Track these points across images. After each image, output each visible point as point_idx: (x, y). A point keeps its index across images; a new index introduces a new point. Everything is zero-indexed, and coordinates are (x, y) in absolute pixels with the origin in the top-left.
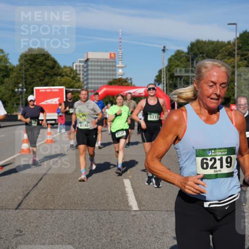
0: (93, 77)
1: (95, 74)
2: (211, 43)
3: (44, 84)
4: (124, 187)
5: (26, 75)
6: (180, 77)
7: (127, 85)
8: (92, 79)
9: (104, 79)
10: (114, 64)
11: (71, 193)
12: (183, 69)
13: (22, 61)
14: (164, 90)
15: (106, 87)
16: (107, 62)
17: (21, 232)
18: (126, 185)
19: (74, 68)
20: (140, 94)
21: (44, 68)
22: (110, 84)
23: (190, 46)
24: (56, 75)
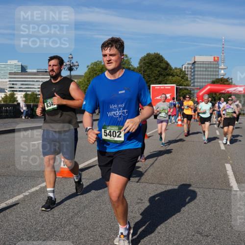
0: (199, 77)
1: (200, 75)
3: (158, 82)
4: (226, 171)
5: (144, 75)
7: (228, 84)
8: (198, 78)
9: (208, 79)
10: (217, 66)
11: (181, 173)
13: (142, 64)
15: (210, 85)
16: (211, 64)
17: (142, 200)
18: (227, 169)
19: (183, 69)
20: (240, 91)
21: (159, 69)
22: (213, 83)
24: (168, 75)
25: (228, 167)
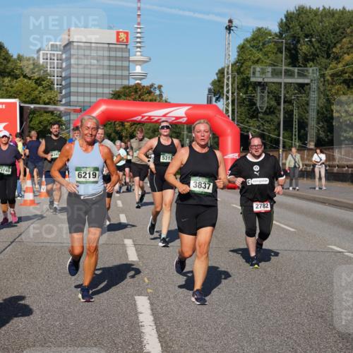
0: (81, 80)
1: (84, 76)
2: (329, 13)
4: (137, 314)
6: (263, 85)
7: (151, 100)
8: (78, 85)
9: (103, 86)
10: (125, 54)
12: (270, 69)
14: (227, 111)
15: (106, 102)
16: (110, 49)
18: (140, 309)
19: (41, 61)
22: (117, 96)
23: (284, 20)
24: (1, 73)
25: (143, 303)
